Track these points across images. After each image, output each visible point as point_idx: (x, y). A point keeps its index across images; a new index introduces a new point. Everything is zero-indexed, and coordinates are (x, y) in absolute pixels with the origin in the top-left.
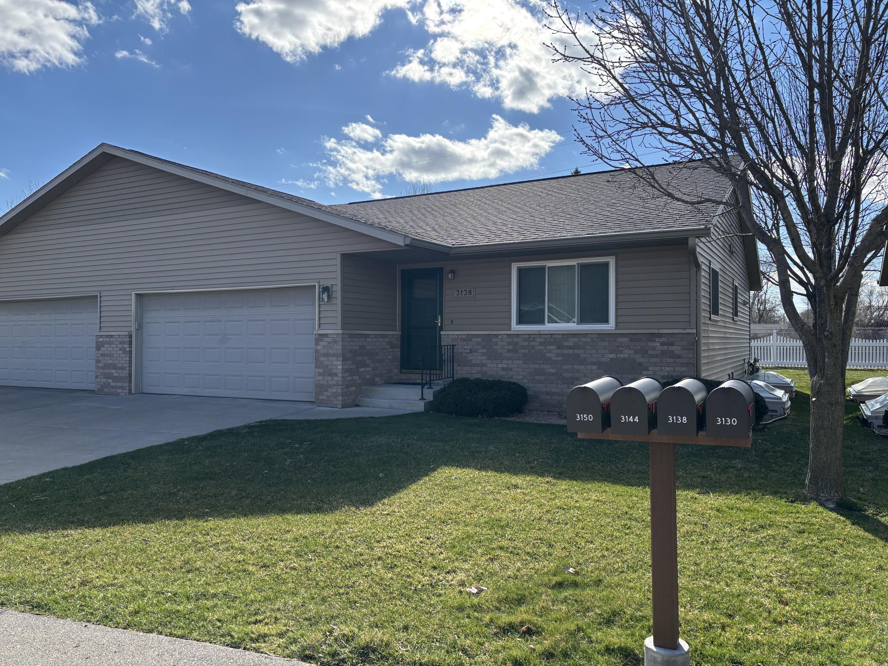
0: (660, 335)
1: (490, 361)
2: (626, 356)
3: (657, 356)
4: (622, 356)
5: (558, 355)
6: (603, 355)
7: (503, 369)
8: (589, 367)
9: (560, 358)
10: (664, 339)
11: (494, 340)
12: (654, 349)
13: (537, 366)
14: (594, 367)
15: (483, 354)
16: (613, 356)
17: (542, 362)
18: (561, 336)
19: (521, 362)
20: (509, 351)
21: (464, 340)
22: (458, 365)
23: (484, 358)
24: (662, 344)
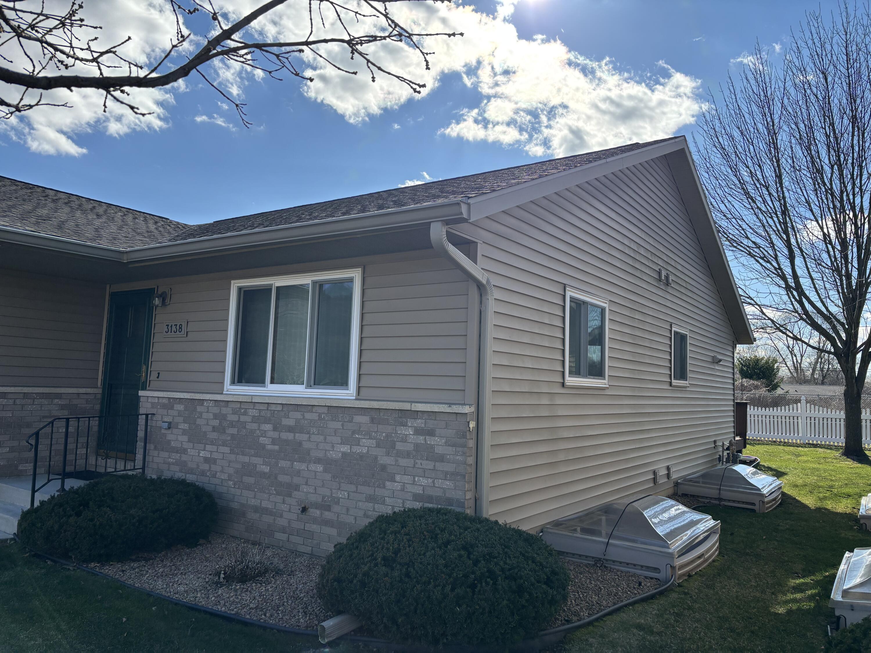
0: (416, 414)
1: (191, 445)
2: (365, 450)
3: (408, 454)
4: (357, 449)
5: (274, 442)
6: (333, 447)
7: (206, 460)
8: (312, 467)
9: (277, 447)
10: (419, 423)
11: (199, 409)
12: (404, 440)
13: (246, 459)
14: (320, 468)
15: (184, 433)
16: (345, 449)
17: (253, 452)
18: (279, 408)
19: (227, 450)
20: (214, 429)
21: (164, 406)
22: (156, 448)
23: (185, 438)
24: (418, 432)
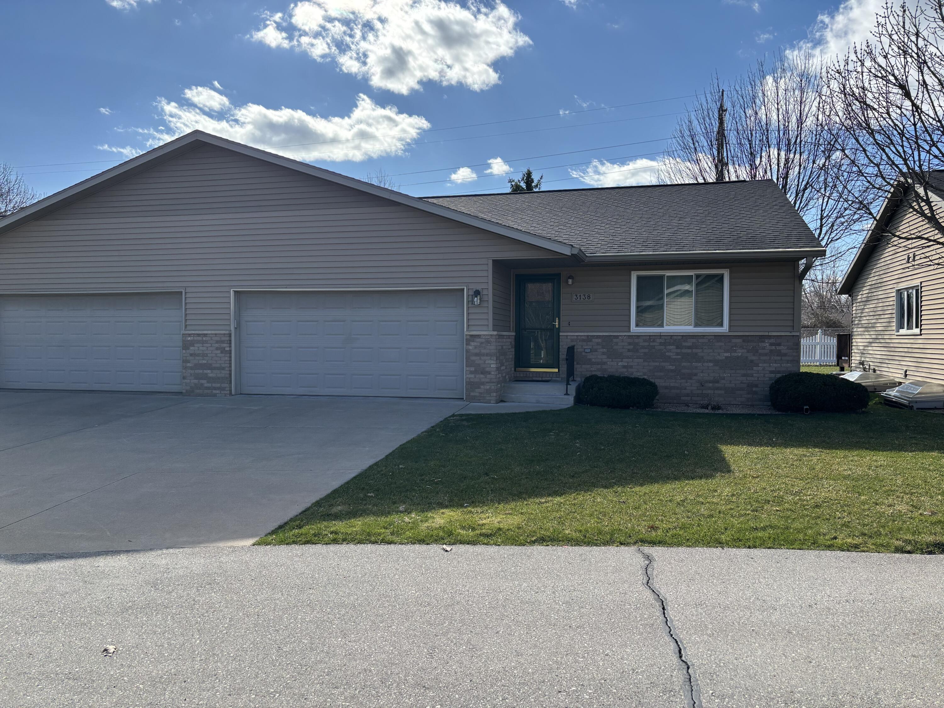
0: (769, 337)
1: (611, 360)
2: (740, 355)
3: (766, 355)
4: (735, 354)
5: (677, 354)
6: (719, 354)
7: (624, 367)
8: (706, 364)
9: (679, 357)
10: (772, 341)
11: (615, 340)
12: (764, 348)
13: (657, 364)
14: (711, 364)
15: (603, 353)
16: (728, 354)
17: (661, 360)
18: (679, 338)
19: (641, 360)
20: (629, 350)
21: (583, 340)
22: (577, 364)
23: (605, 357)
24: (771, 344)
